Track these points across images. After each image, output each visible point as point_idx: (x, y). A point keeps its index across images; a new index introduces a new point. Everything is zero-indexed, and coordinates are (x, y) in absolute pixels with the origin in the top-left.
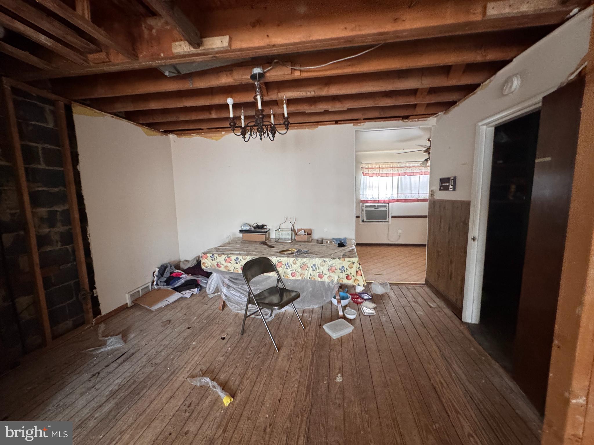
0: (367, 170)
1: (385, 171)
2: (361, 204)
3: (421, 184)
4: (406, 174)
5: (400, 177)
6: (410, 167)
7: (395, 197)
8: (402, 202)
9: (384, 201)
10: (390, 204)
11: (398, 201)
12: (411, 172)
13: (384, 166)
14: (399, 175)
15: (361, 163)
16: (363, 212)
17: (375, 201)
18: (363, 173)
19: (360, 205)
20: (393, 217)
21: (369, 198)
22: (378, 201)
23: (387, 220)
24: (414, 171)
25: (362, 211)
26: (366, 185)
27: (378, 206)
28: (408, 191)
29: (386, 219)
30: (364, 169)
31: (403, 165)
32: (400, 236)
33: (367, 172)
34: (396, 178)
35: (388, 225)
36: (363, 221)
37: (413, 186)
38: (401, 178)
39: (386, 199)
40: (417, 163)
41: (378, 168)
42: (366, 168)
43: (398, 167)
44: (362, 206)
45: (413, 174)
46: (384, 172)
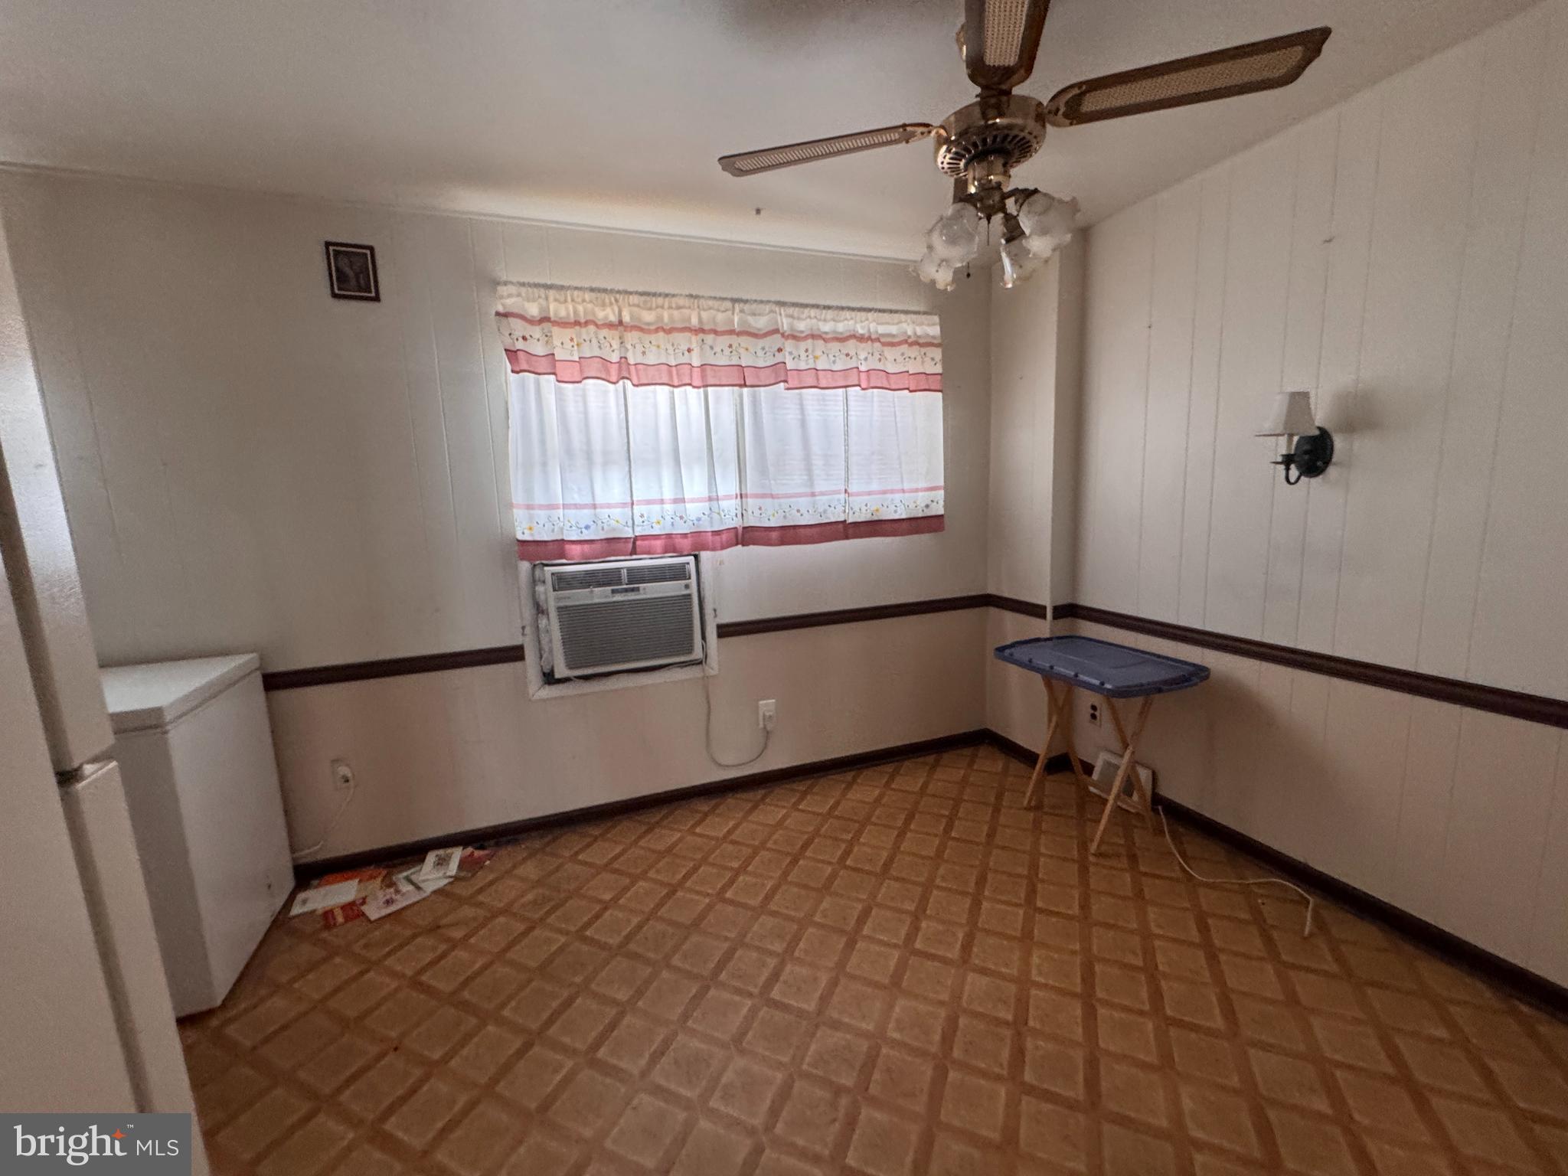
0: (536, 331)
1: (655, 352)
2: (525, 566)
3: (853, 438)
4: (779, 374)
5: (745, 390)
6: (795, 337)
7: (729, 516)
8: (768, 543)
9: (670, 543)
10: (705, 555)
11: (747, 536)
12: (803, 366)
13: (648, 317)
14: (742, 379)
15: (496, 283)
16: (543, 622)
17: (612, 545)
18: (512, 354)
19: (517, 577)
20: (726, 631)
21: (572, 526)
22: (634, 546)
23: (698, 654)
24: (821, 365)
25: (539, 610)
26: (543, 442)
27: (638, 577)
28: (795, 482)
29: (690, 650)
30: (518, 327)
31: (761, 323)
32: (767, 734)
33: (539, 349)
34: (724, 398)
35: (705, 678)
36: (549, 678)
37: (816, 448)
38: (755, 402)
39: (682, 528)
40: (830, 314)
41: (611, 326)
42: (531, 321)
43: (732, 332)
44: (534, 582)
45: (817, 380)
46: (651, 359)
